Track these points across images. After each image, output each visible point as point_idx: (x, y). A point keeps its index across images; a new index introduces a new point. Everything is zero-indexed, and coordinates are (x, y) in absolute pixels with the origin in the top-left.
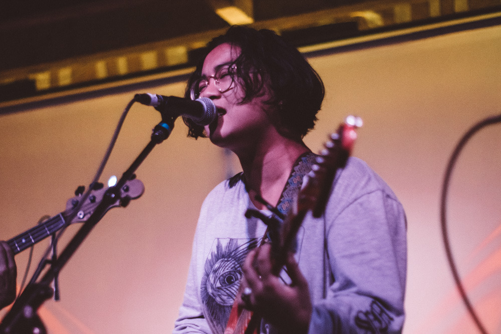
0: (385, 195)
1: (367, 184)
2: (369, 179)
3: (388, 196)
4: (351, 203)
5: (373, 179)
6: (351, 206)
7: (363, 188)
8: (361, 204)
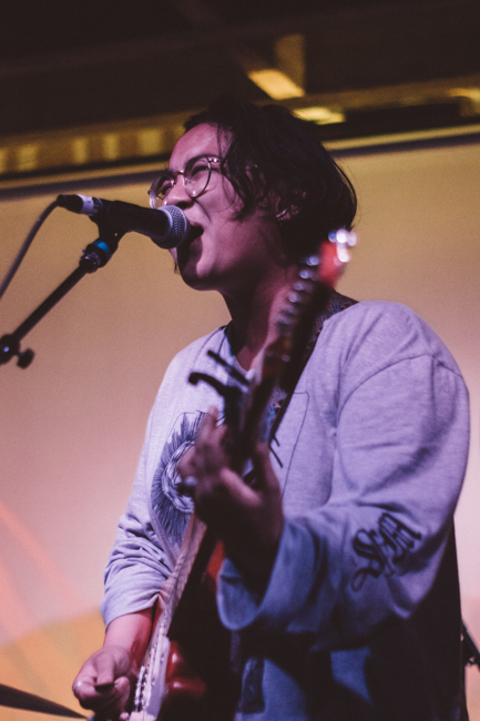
0: (436, 363)
1: (410, 344)
2: (415, 338)
3: (441, 364)
4: (381, 370)
5: (421, 339)
6: (381, 373)
7: (402, 350)
8: (396, 372)
